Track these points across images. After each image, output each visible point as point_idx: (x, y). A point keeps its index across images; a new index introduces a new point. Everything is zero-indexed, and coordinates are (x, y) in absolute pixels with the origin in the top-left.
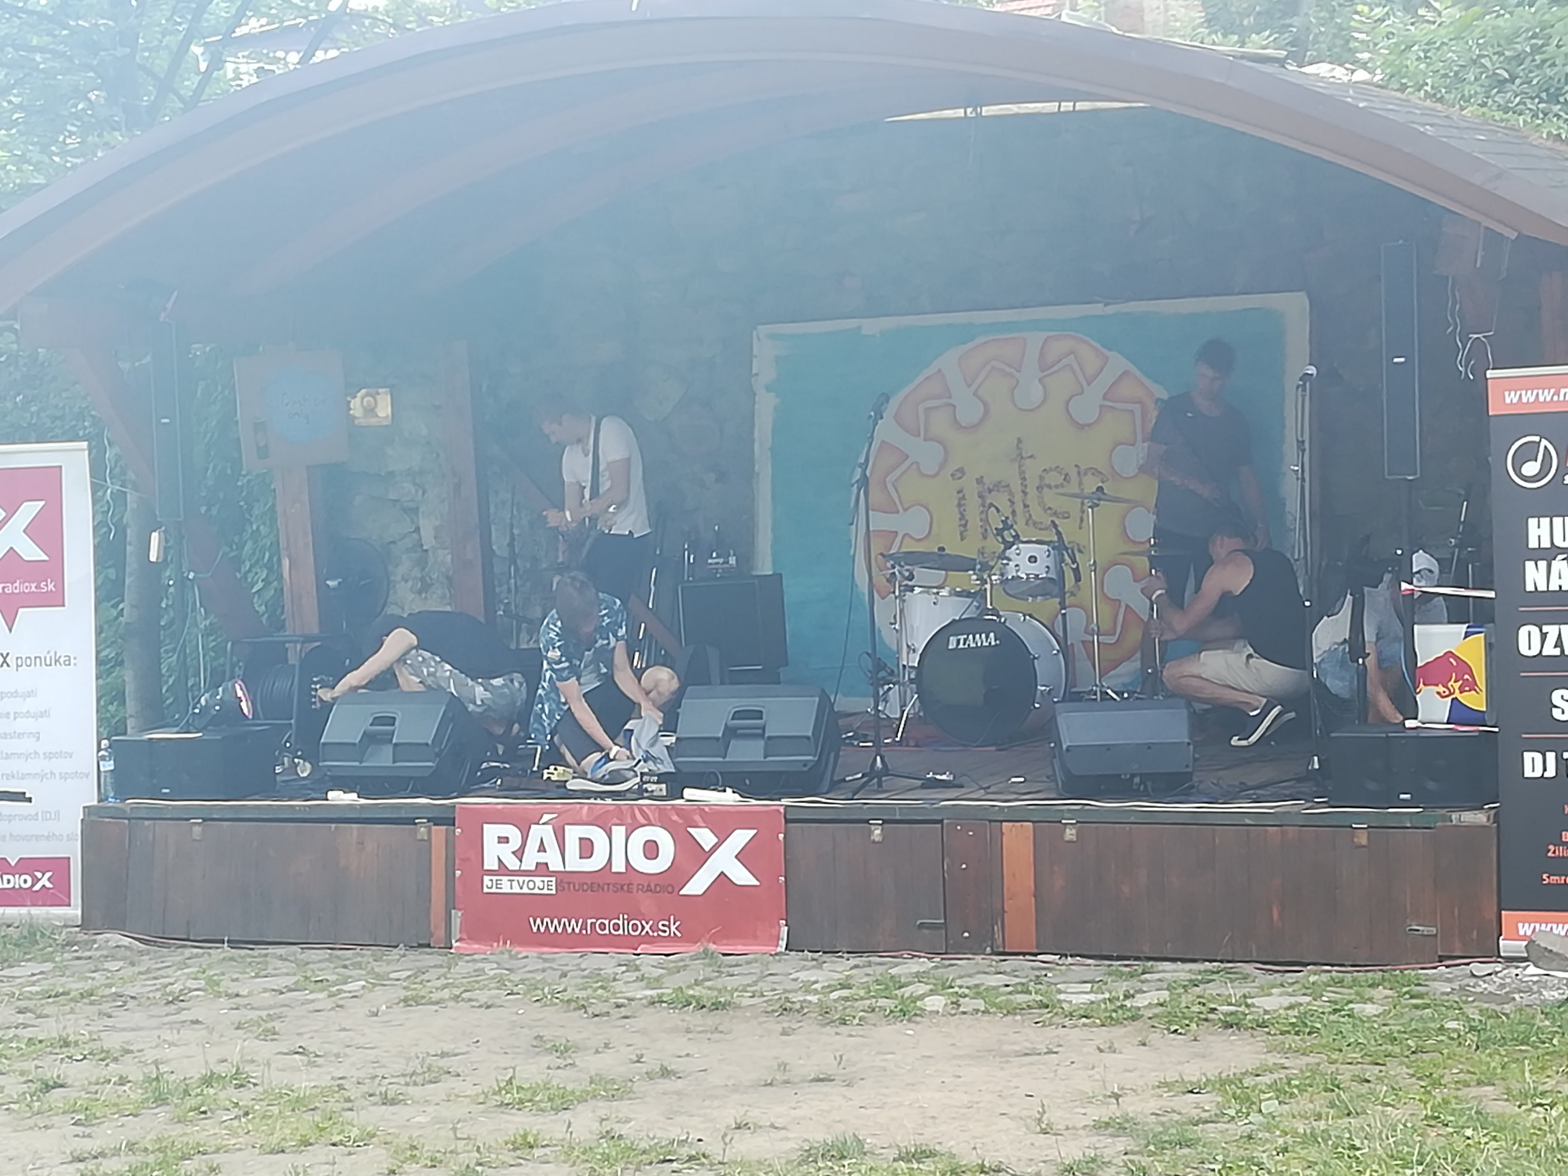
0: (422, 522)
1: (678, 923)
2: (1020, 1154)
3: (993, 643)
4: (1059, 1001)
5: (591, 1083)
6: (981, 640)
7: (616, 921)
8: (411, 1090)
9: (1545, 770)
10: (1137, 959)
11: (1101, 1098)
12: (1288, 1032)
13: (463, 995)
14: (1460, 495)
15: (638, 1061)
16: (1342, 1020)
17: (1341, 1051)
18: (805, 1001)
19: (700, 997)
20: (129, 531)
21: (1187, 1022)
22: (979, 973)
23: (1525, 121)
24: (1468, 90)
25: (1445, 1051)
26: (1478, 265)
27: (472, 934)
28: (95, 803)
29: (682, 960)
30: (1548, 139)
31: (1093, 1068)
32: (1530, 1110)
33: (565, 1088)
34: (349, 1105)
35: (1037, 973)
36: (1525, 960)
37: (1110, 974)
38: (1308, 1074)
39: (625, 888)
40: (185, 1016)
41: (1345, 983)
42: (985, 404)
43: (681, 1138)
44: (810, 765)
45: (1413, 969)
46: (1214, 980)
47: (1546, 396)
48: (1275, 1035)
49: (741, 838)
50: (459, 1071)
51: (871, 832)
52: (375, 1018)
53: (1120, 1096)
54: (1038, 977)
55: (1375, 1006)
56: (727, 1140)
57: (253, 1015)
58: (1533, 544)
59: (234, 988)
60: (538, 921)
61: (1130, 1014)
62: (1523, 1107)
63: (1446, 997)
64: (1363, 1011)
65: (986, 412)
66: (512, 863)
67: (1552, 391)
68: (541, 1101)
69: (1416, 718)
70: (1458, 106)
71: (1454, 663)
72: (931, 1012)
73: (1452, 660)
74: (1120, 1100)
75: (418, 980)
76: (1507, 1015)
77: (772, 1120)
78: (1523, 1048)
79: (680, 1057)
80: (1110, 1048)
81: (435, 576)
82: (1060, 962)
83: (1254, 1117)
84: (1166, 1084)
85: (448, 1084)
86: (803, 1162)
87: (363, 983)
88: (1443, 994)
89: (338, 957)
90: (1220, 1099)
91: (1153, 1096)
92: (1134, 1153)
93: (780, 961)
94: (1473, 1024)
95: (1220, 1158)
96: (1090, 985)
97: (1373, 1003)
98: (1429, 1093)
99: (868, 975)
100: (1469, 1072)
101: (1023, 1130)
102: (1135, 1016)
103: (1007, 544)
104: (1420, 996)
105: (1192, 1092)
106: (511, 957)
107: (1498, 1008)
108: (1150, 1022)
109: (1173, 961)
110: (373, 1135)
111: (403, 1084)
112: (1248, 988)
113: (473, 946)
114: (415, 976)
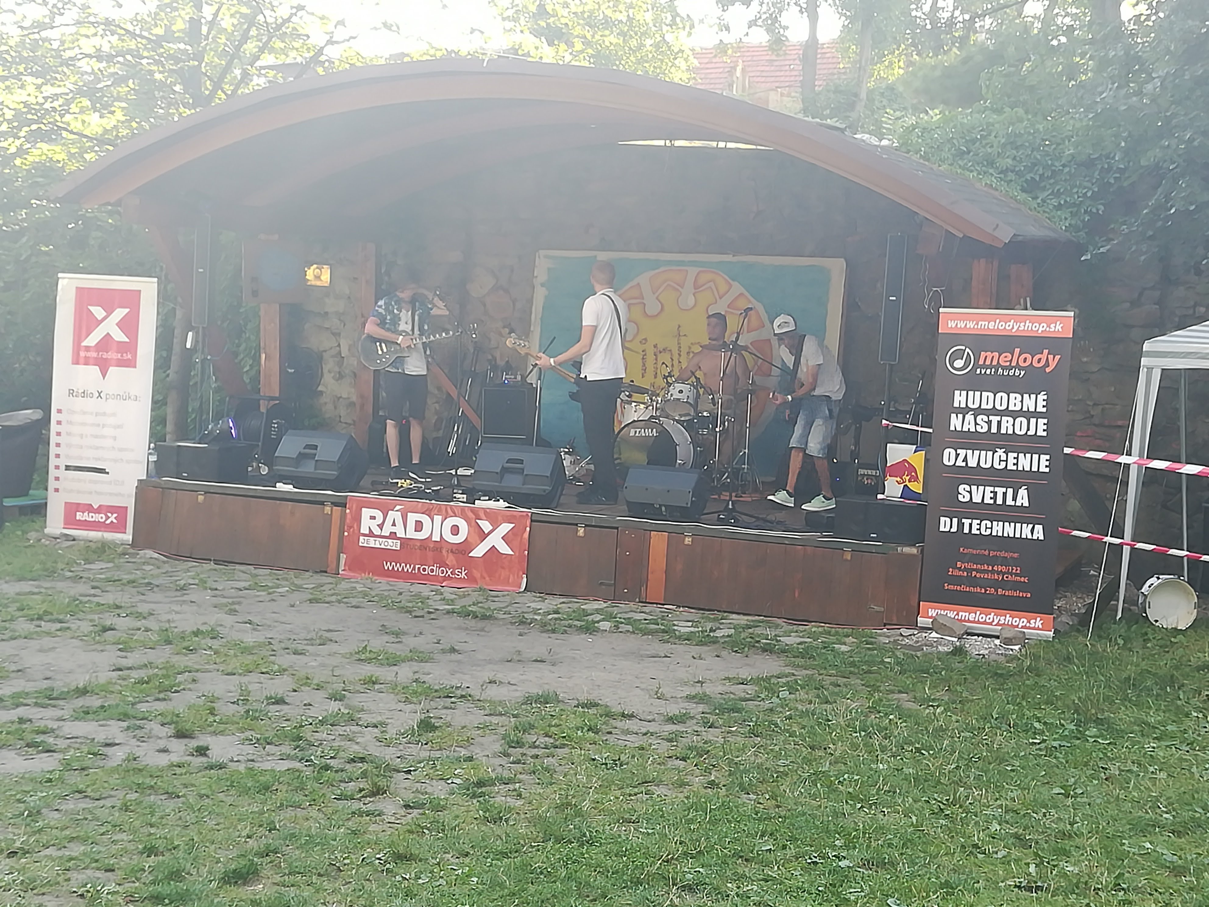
0: (342, 342)
1: (466, 571)
2: (645, 709)
3: (654, 434)
4: (675, 630)
5: (411, 651)
6: (648, 432)
8: (309, 648)
10: (719, 611)
11: (692, 683)
12: (798, 656)
13: (344, 600)
14: (919, 376)
15: (438, 643)
16: (828, 652)
17: (826, 668)
18: (533, 619)
19: (475, 612)
20: (176, 331)
21: (743, 647)
22: (631, 611)
24: (944, 155)
26: (940, 250)
27: (351, 566)
28: (145, 478)
29: (467, 591)
31: (689, 667)
32: (926, 708)
33: (395, 654)
34: (273, 653)
35: (663, 614)
36: (930, 629)
37: (703, 618)
38: (807, 679)
40: (185, 598)
41: (831, 634)
42: (662, 304)
44: (547, 492)
46: (760, 626)
47: (970, 325)
48: (791, 657)
49: (506, 528)
50: (337, 640)
51: (577, 531)
52: (292, 608)
53: (703, 683)
54: (663, 616)
55: (847, 647)
57: (224, 601)
59: (215, 585)
61: (712, 640)
62: (922, 706)
64: (840, 648)
65: (662, 309)
66: (376, 531)
67: (974, 323)
68: (381, 659)
69: (883, 494)
71: (907, 466)
72: (603, 630)
73: (906, 464)
74: (703, 685)
75: (318, 590)
76: (918, 657)
80: (699, 657)
81: (347, 372)
82: (676, 610)
83: (775, 699)
84: (728, 678)
86: (525, 703)
87: (288, 589)
89: (275, 574)
90: (757, 689)
91: (720, 684)
92: (707, 713)
93: (521, 596)
95: (754, 719)
96: (691, 623)
97: (846, 645)
98: (872, 695)
99: (569, 608)
101: (648, 696)
102: (715, 641)
103: (669, 384)
104: (871, 643)
105: (742, 684)
106: (372, 582)
107: (914, 653)
108: (723, 645)
109: (738, 614)
110: (285, 670)
111: (306, 645)
112: (778, 631)
113: (352, 574)
114: (317, 587)
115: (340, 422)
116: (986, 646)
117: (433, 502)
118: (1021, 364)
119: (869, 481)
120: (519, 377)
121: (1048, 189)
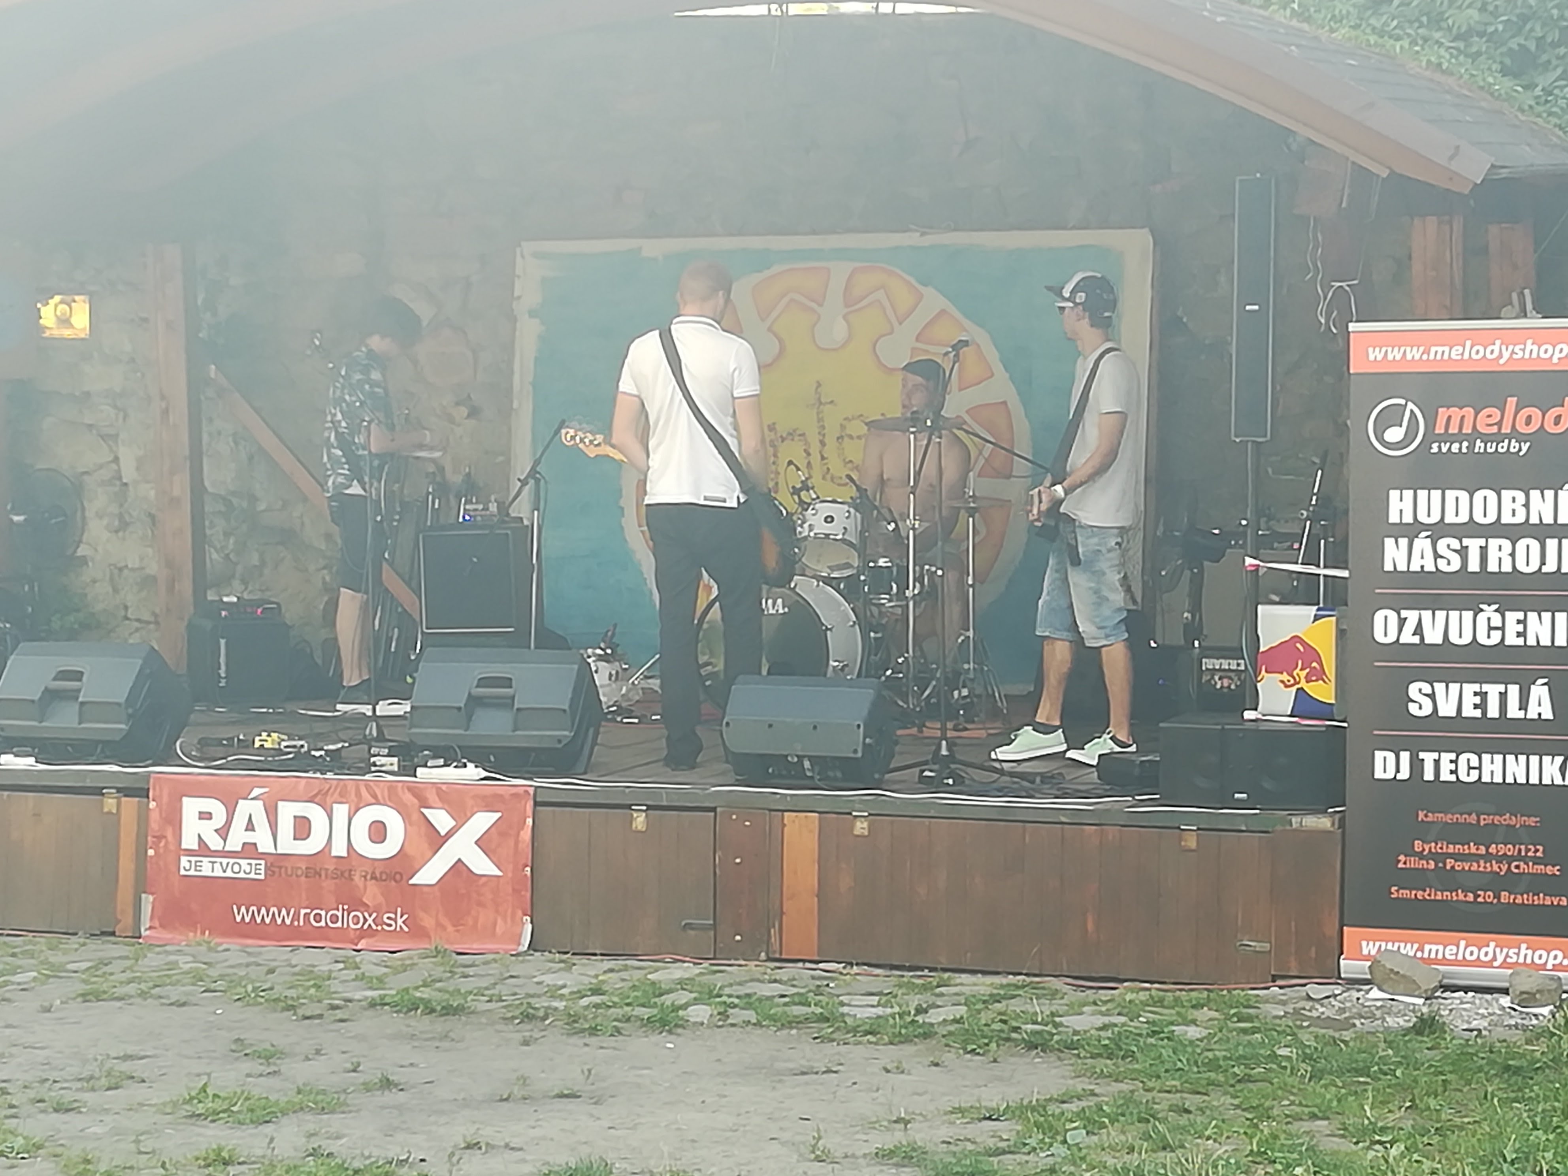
0: (122, 452)
1: (405, 917)
3: (781, 611)
4: (843, 1015)
5: (299, 1092)
6: (767, 607)
7: (335, 912)
8: (87, 1096)
9: (1398, 771)
10: (931, 970)
11: (885, 1123)
12: (1100, 1055)
13: (153, 991)
14: (1314, 463)
15: (354, 1071)
16: (1161, 1043)
17: (1159, 1077)
18: (549, 1008)
19: (429, 1001)
21: (986, 1041)
22: (752, 980)
23: (1402, 47)
25: (1276, 1080)
26: (1344, 205)
29: (411, 958)
30: (1427, 68)
31: (878, 1090)
32: (1368, 1148)
33: (267, 1098)
34: (12, 1111)
35: (818, 983)
36: (1368, 982)
37: (900, 986)
38: (1121, 1102)
39: (346, 874)
41: (1166, 1003)
42: (780, 340)
43: (401, 1158)
44: (564, 742)
45: (1243, 990)
46: (1020, 995)
47: (1414, 354)
48: (1085, 1058)
49: (483, 821)
50: (144, 1076)
51: (633, 820)
52: (47, 1015)
53: (909, 1122)
54: (819, 986)
55: (1199, 1029)
56: (455, 1159)
58: (1394, 518)
60: (243, 909)
61: (921, 1030)
62: (1361, 1145)
63: (1278, 1021)
64: (1186, 1032)
65: (782, 350)
66: (215, 843)
67: (1422, 349)
68: (238, 1112)
69: (1256, 709)
70: (1327, 28)
71: (1302, 649)
72: (695, 1023)
73: (1298, 645)
74: (909, 1126)
75: (99, 973)
76: (1345, 1042)
77: (507, 1140)
78: (1362, 1079)
79: (402, 1066)
80: (898, 1068)
81: (135, 513)
82: (845, 972)
83: (1058, 1149)
84: (959, 1110)
85: (133, 1092)
87: (35, 974)
88: (1276, 1017)
89: (6, 944)
90: (1019, 1128)
91: (943, 1123)
93: (523, 962)
94: (1308, 1051)
96: (877, 998)
97: (1197, 1025)
98: (1256, 1126)
99: (623, 980)
100: (1300, 1104)
101: (795, 1157)
102: (928, 1033)
103: (805, 506)
104: (1249, 1019)
105: (990, 1118)
106: (210, 949)
107: (1337, 1035)
108: (944, 1041)
109: (973, 972)
110: (39, 1147)
111: (78, 1090)
112: (1057, 1005)
113: (166, 935)
114: (96, 968)
115: (127, 619)
116: (1481, 1011)
117: (329, 775)
118: (1522, 428)
119: (1226, 682)
120: (493, 508)
121: (1557, 67)
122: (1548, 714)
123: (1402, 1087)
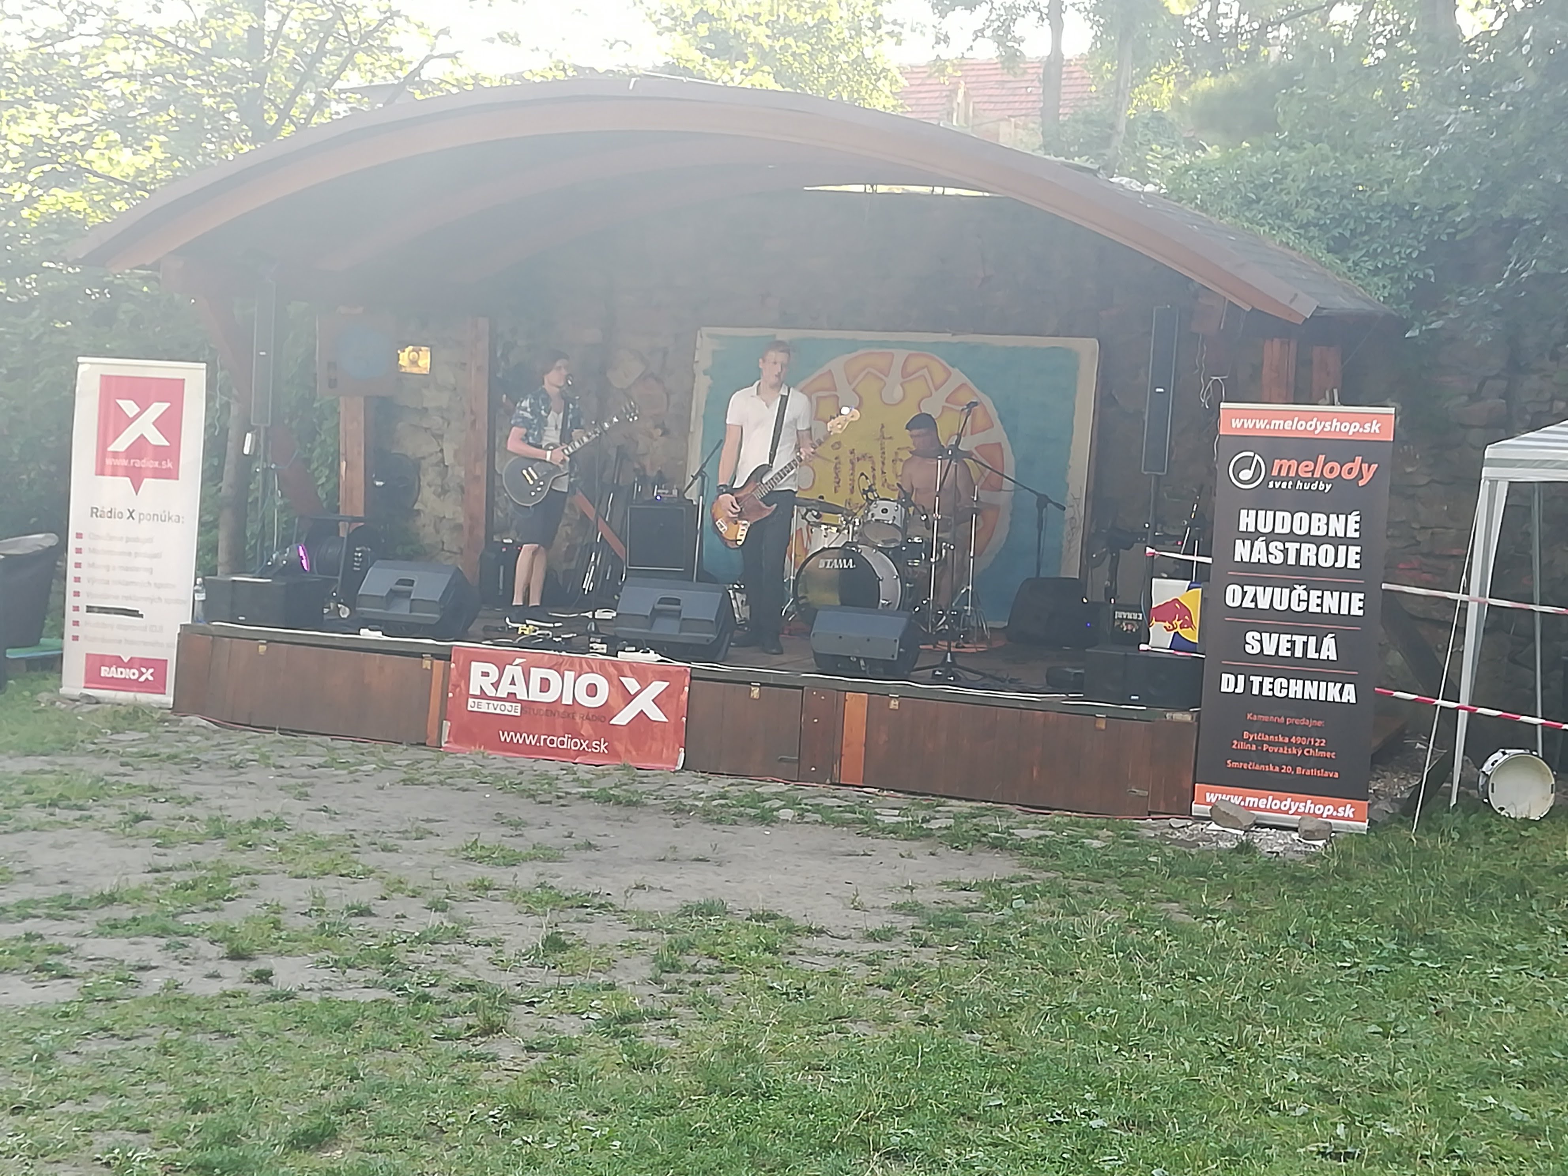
0: (445, 446)
1: (606, 744)
2: (838, 922)
3: (851, 567)
4: (877, 820)
5: (534, 847)
6: (842, 563)
8: (403, 843)
10: (934, 796)
11: (899, 888)
12: (1037, 855)
13: (447, 781)
15: (569, 837)
16: (1075, 849)
18: (693, 805)
19: (618, 796)
20: (230, 433)
22: (821, 796)
24: (1226, 204)
26: (1222, 327)
27: (458, 736)
28: (190, 622)
29: (608, 770)
31: (895, 868)
32: (1203, 921)
34: (356, 849)
35: (862, 800)
36: (1207, 819)
37: (913, 805)
39: (571, 716)
40: (242, 778)
41: (1080, 825)
42: (860, 397)
45: (1129, 819)
46: (987, 815)
47: (1261, 425)
48: (1027, 855)
49: (657, 687)
51: (750, 691)
52: (381, 791)
53: (914, 888)
54: (862, 802)
57: (293, 781)
59: (280, 762)
61: (924, 833)
64: (1092, 844)
65: (861, 404)
66: (490, 691)
67: (1266, 421)
69: (1147, 644)
70: (1217, 216)
71: (1178, 607)
72: (783, 820)
73: (1177, 605)
74: (914, 891)
75: (414, 768)
76: (1192, 855)
80: (909, 855)
81: (451, 485)
82: (879, 794)
83: (1006, 910)
84: (946, 883)
86: (682, 915)
87: (375, 766)
88: (1149, 837)
89: (359, 747)
90: (983, 896)
91: (936, 890)
92: (919, 928)
93: (678, 776)
94: (1168, 860)
95: (979, 936)
96: (898, 811)
97: (1099, 840)
98: (1133, 904)
99: (741, 791)
101: (841, 906)
102: (929, 834)
103: (870, 502)
104: (1132, 838)
105: (965, 890)
106: (484, 757)
107: (1187, 850)
108: (939, 840)
109: (959, 799)
110: (372, 872)
111: (398, 838)
112: (1011, 822)
113: (458, 747)
114: (412, 764)
115: (443, 549)
116: (1280, 841)
117: (564, 653)
118: (1327, 475)
119: (1130, 627)
120: (675, 492)
121: (1362, 249)
122: (1333, 657)
123: (1225, 885)
